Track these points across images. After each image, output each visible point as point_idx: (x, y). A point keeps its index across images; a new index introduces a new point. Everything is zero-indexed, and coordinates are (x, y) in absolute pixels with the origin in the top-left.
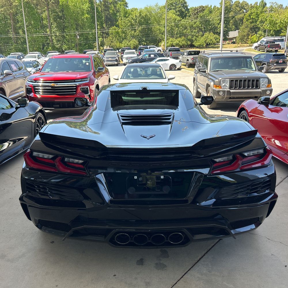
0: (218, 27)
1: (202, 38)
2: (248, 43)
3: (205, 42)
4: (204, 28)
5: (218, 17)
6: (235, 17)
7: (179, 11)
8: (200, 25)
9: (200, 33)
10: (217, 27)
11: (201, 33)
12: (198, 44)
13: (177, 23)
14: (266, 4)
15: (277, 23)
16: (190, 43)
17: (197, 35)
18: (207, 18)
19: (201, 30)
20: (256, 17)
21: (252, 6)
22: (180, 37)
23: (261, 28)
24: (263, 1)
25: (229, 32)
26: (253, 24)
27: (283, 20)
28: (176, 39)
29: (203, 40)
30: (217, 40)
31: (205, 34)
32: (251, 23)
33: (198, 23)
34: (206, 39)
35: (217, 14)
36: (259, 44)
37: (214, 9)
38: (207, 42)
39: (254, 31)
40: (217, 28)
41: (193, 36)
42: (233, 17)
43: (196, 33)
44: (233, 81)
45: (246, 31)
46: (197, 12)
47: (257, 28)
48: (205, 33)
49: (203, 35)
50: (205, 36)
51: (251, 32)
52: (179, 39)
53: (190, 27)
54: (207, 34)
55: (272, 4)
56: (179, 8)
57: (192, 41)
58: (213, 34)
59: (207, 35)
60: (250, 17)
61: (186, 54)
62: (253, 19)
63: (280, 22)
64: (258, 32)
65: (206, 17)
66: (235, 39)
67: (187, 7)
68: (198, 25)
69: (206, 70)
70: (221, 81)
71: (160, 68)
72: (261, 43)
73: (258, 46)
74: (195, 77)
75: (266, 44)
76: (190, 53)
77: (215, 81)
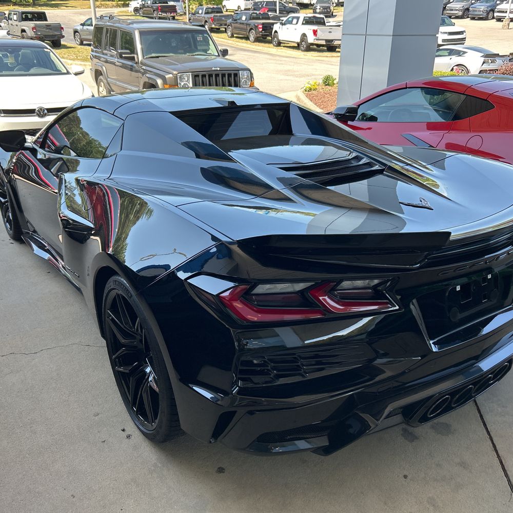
36: (141, 3)
44: (198, 76)
61: (15, 17)
69: (132, 55)
70: (178, 77)
71: (46, 50)
72: (143, 2)
73: (140, 8)
74: (100, 69)
75: (154, 5)
76: (24, 17)
77: (167, 76)
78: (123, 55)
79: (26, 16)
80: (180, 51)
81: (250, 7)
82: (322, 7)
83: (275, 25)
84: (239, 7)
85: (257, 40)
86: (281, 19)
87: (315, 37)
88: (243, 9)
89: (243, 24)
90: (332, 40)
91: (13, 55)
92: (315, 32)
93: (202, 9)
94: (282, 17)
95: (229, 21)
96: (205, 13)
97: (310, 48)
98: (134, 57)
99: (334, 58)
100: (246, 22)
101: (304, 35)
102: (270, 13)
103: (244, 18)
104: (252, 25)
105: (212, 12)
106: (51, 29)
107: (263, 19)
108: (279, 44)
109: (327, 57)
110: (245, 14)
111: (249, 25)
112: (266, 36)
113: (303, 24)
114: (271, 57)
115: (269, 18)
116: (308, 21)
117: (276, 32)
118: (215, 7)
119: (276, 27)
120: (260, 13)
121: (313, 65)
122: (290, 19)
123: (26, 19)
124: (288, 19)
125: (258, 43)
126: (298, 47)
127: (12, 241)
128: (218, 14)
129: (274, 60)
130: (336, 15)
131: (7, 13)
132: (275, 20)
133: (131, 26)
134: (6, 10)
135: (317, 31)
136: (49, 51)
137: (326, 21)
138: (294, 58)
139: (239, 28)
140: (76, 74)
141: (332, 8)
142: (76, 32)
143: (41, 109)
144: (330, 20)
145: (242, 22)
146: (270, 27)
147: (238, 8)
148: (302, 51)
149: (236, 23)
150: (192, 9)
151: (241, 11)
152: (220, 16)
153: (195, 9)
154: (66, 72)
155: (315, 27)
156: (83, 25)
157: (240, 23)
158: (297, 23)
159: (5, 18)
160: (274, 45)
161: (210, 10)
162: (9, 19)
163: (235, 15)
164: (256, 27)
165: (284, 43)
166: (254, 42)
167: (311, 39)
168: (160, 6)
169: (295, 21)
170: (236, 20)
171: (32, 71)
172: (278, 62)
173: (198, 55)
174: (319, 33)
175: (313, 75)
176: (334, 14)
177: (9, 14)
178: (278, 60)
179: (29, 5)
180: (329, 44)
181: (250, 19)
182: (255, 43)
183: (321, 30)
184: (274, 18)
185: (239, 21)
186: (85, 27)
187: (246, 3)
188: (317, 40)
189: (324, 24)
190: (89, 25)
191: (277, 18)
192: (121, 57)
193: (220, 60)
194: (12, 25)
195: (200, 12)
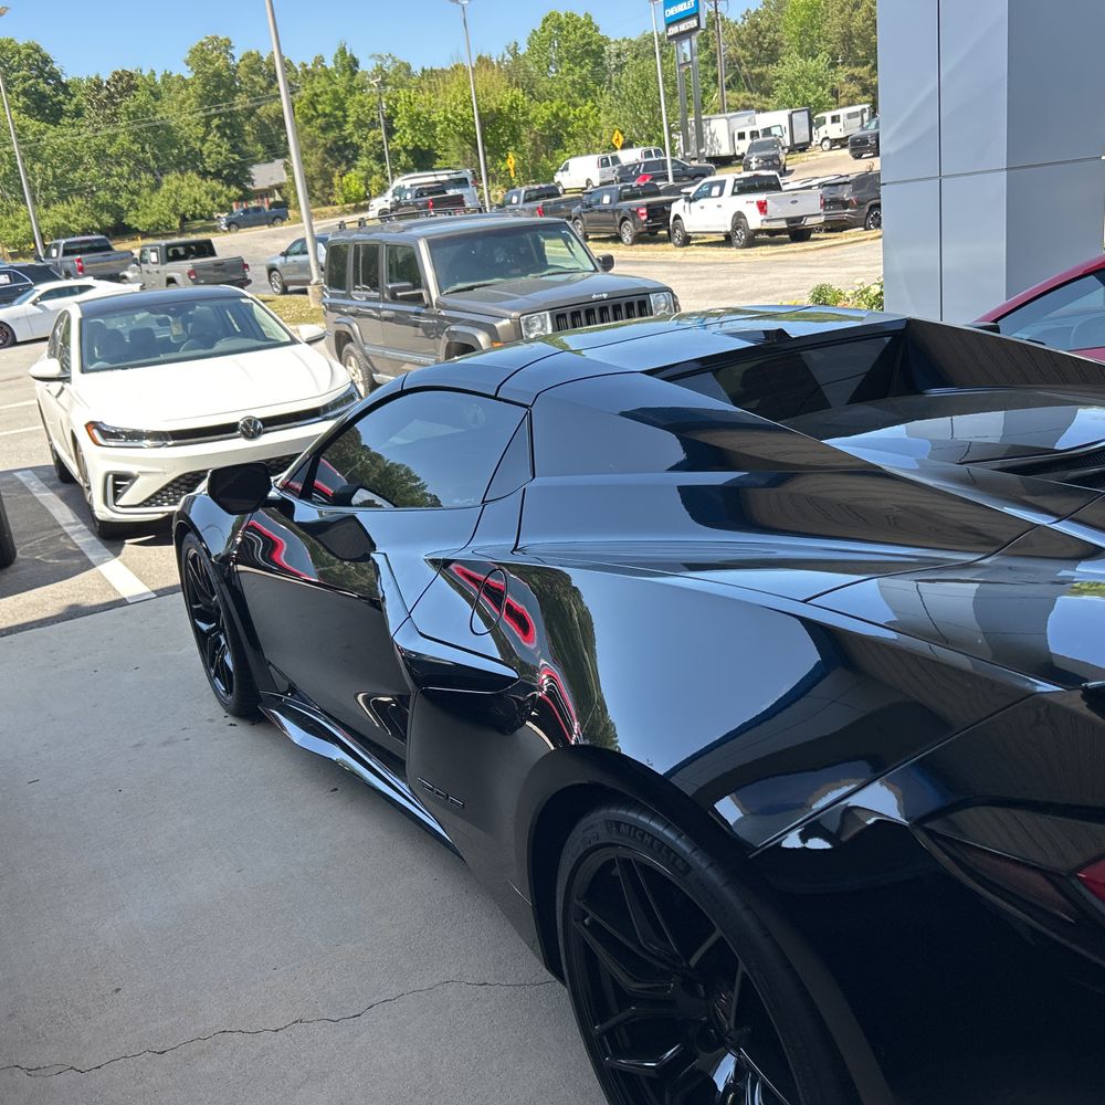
0: (205, 153)
1: (158, 198)
2: (335, 204)
3: (175, 209)
4: (156, 158)
5: (194, 112)
6: (258, 111)
7: (25, 93)
8: (136, 147)
9: (143, 175)
10: (201, 151)
11: (146, 178)
12: (149, 220)
13: (31, 142)
14: (355, 62)
15: (434, 125)
16: (111, 221)
17: (133, 185)
18: (158, 116)
19: (142, 165)
20: (337, 109)
21: (307, 72)
22: (63, 197)
23: (364, 144)
24: (343, 52)
25: (251, 166)
26: (332, 135)
27: (453, 114)
28: (46, 207)
29: (164, 204)
30: (217, 200)
31: (164, 180)
32: (324, 130)
33: (124, 139)
34: (172, 201)
35: (189, 102)
36: (391, 200)
37: (163, 82)
38: (181, 210)
39: (343, 157)
40: (202, 154)
41: (115, 191)
42: (251, 112)
43: (129, 180)
44: (563, 316)
45: (314, 159)
46: (110, 97)
47: (347, 146)
48: (161, 175)
49: (156, 187)
50: (165, 187)
51: (332, 162)
52: (62, 208)
53: (96, 158)
54: (171, 181)
55: (379, 63)
56: (25, 80)
57: (118, 212)
58: (199, 180)
59: (176, 183)
60: (315, 110)
61: (154, 257)
62: (325, 115)
63: (446, 118)
64: (357, 160)
65: (154, 114)
66: (280, 193)
67: (54, 75)
68: (127, 145)
69: (417, 292)
70: (522, 323)
71: (243, 300)
72: (398, 198)
73: (392, 210)
74: (347, 329)
75: (419, 199)
76: (171, 254)
77: (498, 325)
78: (399, 294)
79: (176, 252)
80: (514, 272)
81: (611, 177)
82: (762, 157)
83: (674, 205)
84: (588, 182)
85: (639, 239)
86: (683, 191)
87: (763, 217)
88: (596, 184)
89: (606, 211)
90: (801, 218)
91: (180, 318)
92: (762, 206)
93: (518, 194)
94: (684, 187)
95: (575, 210)
96: (525, 201)
97: (753, 240)
98: (421, 295)
99: (810, 253)
100: (611, 207)
101: (739, 216)
102: (658, 184)
103: (606, 200)
104: (625, 210)
105: (537, 198)
106: (224, 270)
107: (645, 195)
108: (687, 241)
109: (794, 252)
110: (609, 192)
111: (619, 211)
112: (657, 227)
113: (733, 194)
114: (675, 269)
115: (658, 193)
116: (744, 188)
117: (677, 217)
118: (543, 186)
119: (677, 208)
120: (639, 186)
121: (769, 273)
122: (705, 189)
123: (176, 257)
124: (701, 188)
125: (640, 246)
126: (728, 240)
127: (231, 720)
128: (552, 200)
129: (683, 273)
130: (793, 171)
131: (137, 252)
132: (670, 195)
133: (407, 233)
134: (135, 247)
135: (765, 203)
136: (251, 301)
137: (781, 182)
138: (723, 263)
139: (599, 221)
140: (310, 342)
141: (782, 157)
142: (272, 269)
143: (250, 421)
144: (787, 179)
145: (602, 207)
146: (663, 209)
147: (588, 184)
148: (738, 247)
149: (592, 211)
150: (497, 197)
151: (594, 187)
152: (556, 203)
153: (501, 197)
154: (288, 339)
155: (762, 197)
156: (285, 254)
157: (600, 211)
158: (721, 194)
159: (135, 261)
160: (676, 245)
161: (533, 194)
162: (142, 261)
163: (586, 196)
164: (635, 214)
165: (697, 239)
166: (632, 244)
167: (755, 221)
168: (432, 200)
169: (716, 191)
170: (590, 206)
171: (219, 346)
172: (692, 277)
173: (553, 274)
174: (770, 206)
175: (776, 292)
176: (788, 168)
177: (142, 253)
178: (692, 272)
179: (173, 235)
180: (795, 227)
181: (620, 200)
182: (636, 246)
183: (774, 200)
184: (669, 191)
185: (596, 207)
186: (290, 259)
187: (601, 172)
188: (768, 221)
189: (777, 187)
190: (297, 254)
191: (675, 191)
192: (394, 298)
193: (601, 277)
194: (148, 272)
195: (515, 200)
